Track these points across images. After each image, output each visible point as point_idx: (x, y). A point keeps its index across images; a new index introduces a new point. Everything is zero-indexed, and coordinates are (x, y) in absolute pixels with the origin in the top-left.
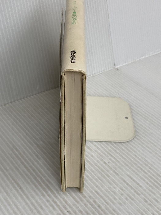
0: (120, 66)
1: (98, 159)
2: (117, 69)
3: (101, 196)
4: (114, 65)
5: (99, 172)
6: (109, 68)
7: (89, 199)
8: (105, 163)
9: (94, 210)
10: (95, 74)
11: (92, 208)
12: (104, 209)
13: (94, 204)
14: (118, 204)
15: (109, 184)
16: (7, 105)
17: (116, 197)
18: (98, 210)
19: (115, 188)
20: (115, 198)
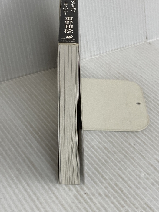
0: (153, 40)
1: (122, 140)
2: (150, 43)
3: (124, 180)
4: (147, 38)
5: (123, 154)
6: (140, 42)
7: (110, 182)
8: (130, 145)
9: (115, 193)
10: (123, 47)
11: (113, 192)
12: (127, 193)
13: (115, 187)
14: (142, 189)
15: (134, 168)
16: (21, 78)
17: (141, 182)
18: (119, 194)
19: (140, 172)
20: (139, 183)
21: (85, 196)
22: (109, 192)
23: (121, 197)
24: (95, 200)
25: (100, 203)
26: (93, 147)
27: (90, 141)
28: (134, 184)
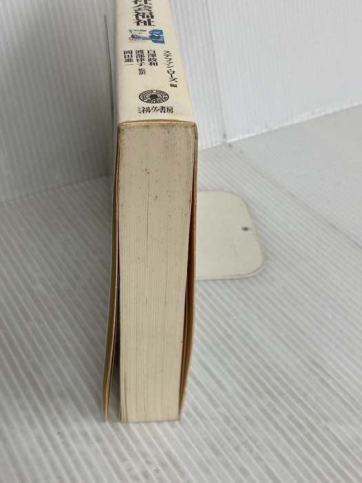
21: (57, 438)
22: (103, 429)
24: (74, 447)
25: (83, 453)
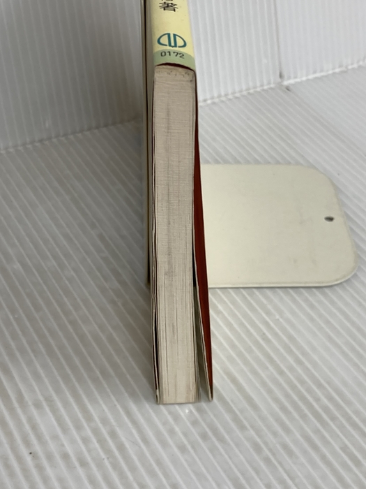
23: (116, 466)
26: (82, 337)
27: (80, 322)
28: (158, 434)
